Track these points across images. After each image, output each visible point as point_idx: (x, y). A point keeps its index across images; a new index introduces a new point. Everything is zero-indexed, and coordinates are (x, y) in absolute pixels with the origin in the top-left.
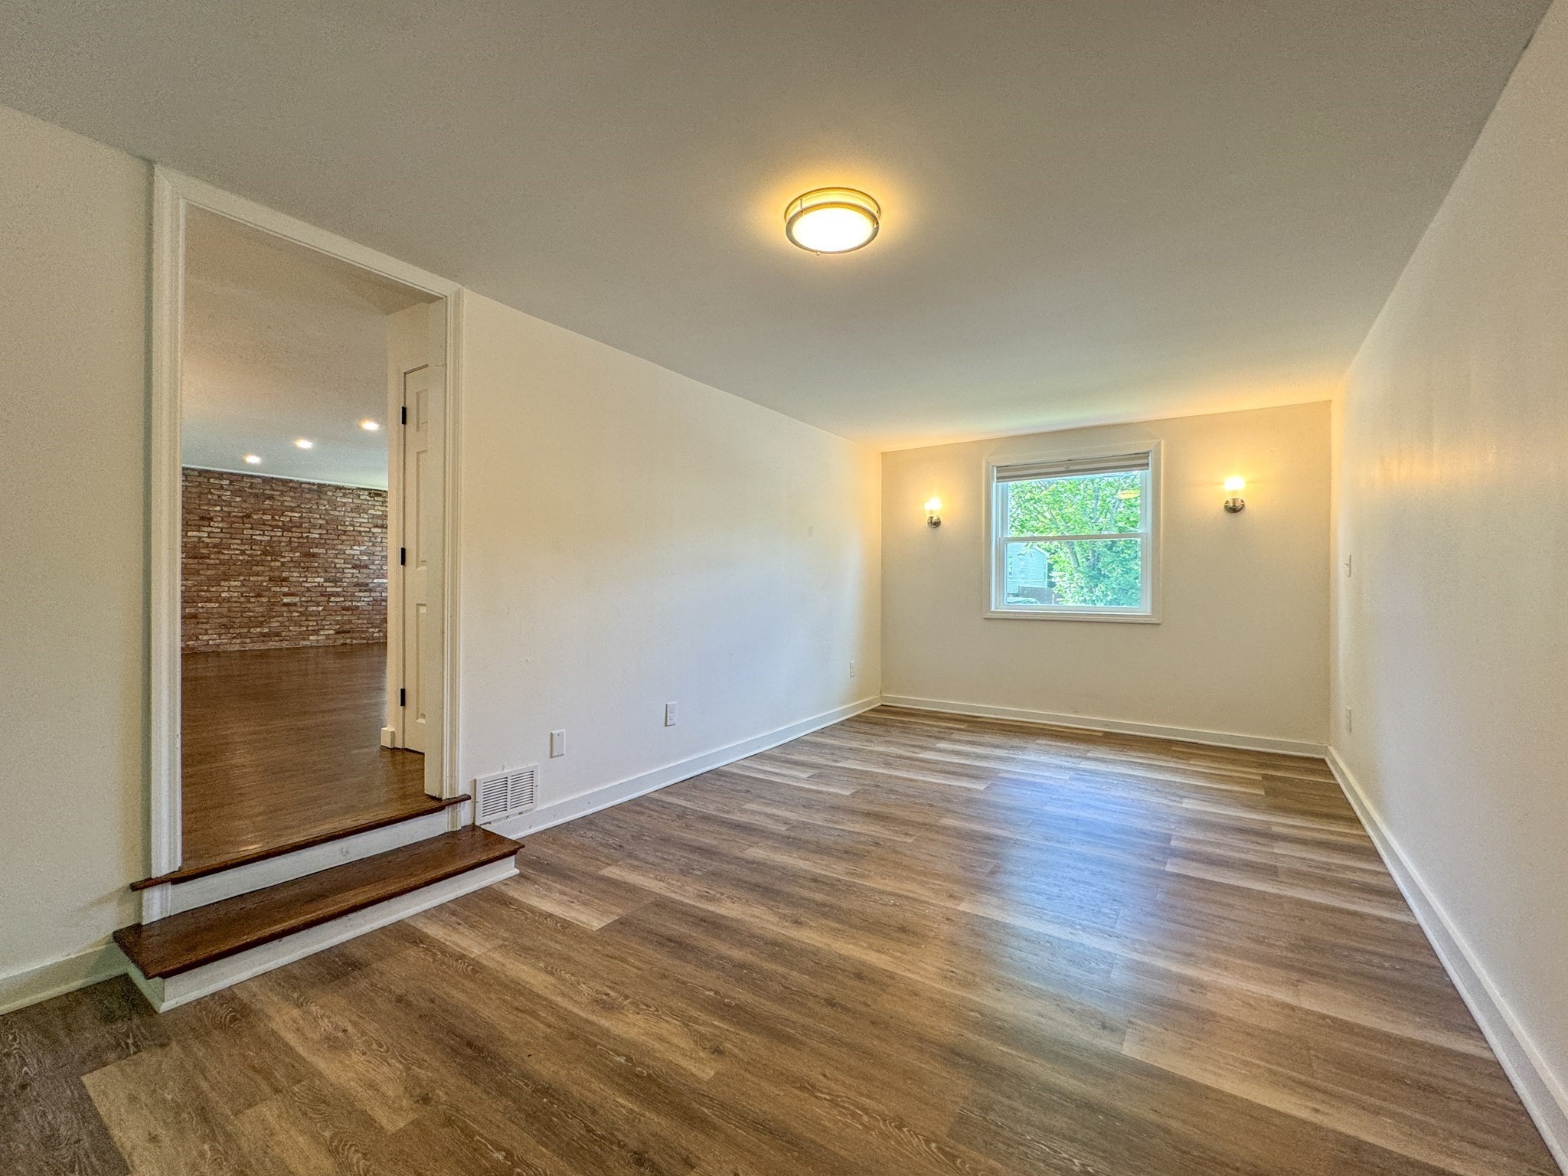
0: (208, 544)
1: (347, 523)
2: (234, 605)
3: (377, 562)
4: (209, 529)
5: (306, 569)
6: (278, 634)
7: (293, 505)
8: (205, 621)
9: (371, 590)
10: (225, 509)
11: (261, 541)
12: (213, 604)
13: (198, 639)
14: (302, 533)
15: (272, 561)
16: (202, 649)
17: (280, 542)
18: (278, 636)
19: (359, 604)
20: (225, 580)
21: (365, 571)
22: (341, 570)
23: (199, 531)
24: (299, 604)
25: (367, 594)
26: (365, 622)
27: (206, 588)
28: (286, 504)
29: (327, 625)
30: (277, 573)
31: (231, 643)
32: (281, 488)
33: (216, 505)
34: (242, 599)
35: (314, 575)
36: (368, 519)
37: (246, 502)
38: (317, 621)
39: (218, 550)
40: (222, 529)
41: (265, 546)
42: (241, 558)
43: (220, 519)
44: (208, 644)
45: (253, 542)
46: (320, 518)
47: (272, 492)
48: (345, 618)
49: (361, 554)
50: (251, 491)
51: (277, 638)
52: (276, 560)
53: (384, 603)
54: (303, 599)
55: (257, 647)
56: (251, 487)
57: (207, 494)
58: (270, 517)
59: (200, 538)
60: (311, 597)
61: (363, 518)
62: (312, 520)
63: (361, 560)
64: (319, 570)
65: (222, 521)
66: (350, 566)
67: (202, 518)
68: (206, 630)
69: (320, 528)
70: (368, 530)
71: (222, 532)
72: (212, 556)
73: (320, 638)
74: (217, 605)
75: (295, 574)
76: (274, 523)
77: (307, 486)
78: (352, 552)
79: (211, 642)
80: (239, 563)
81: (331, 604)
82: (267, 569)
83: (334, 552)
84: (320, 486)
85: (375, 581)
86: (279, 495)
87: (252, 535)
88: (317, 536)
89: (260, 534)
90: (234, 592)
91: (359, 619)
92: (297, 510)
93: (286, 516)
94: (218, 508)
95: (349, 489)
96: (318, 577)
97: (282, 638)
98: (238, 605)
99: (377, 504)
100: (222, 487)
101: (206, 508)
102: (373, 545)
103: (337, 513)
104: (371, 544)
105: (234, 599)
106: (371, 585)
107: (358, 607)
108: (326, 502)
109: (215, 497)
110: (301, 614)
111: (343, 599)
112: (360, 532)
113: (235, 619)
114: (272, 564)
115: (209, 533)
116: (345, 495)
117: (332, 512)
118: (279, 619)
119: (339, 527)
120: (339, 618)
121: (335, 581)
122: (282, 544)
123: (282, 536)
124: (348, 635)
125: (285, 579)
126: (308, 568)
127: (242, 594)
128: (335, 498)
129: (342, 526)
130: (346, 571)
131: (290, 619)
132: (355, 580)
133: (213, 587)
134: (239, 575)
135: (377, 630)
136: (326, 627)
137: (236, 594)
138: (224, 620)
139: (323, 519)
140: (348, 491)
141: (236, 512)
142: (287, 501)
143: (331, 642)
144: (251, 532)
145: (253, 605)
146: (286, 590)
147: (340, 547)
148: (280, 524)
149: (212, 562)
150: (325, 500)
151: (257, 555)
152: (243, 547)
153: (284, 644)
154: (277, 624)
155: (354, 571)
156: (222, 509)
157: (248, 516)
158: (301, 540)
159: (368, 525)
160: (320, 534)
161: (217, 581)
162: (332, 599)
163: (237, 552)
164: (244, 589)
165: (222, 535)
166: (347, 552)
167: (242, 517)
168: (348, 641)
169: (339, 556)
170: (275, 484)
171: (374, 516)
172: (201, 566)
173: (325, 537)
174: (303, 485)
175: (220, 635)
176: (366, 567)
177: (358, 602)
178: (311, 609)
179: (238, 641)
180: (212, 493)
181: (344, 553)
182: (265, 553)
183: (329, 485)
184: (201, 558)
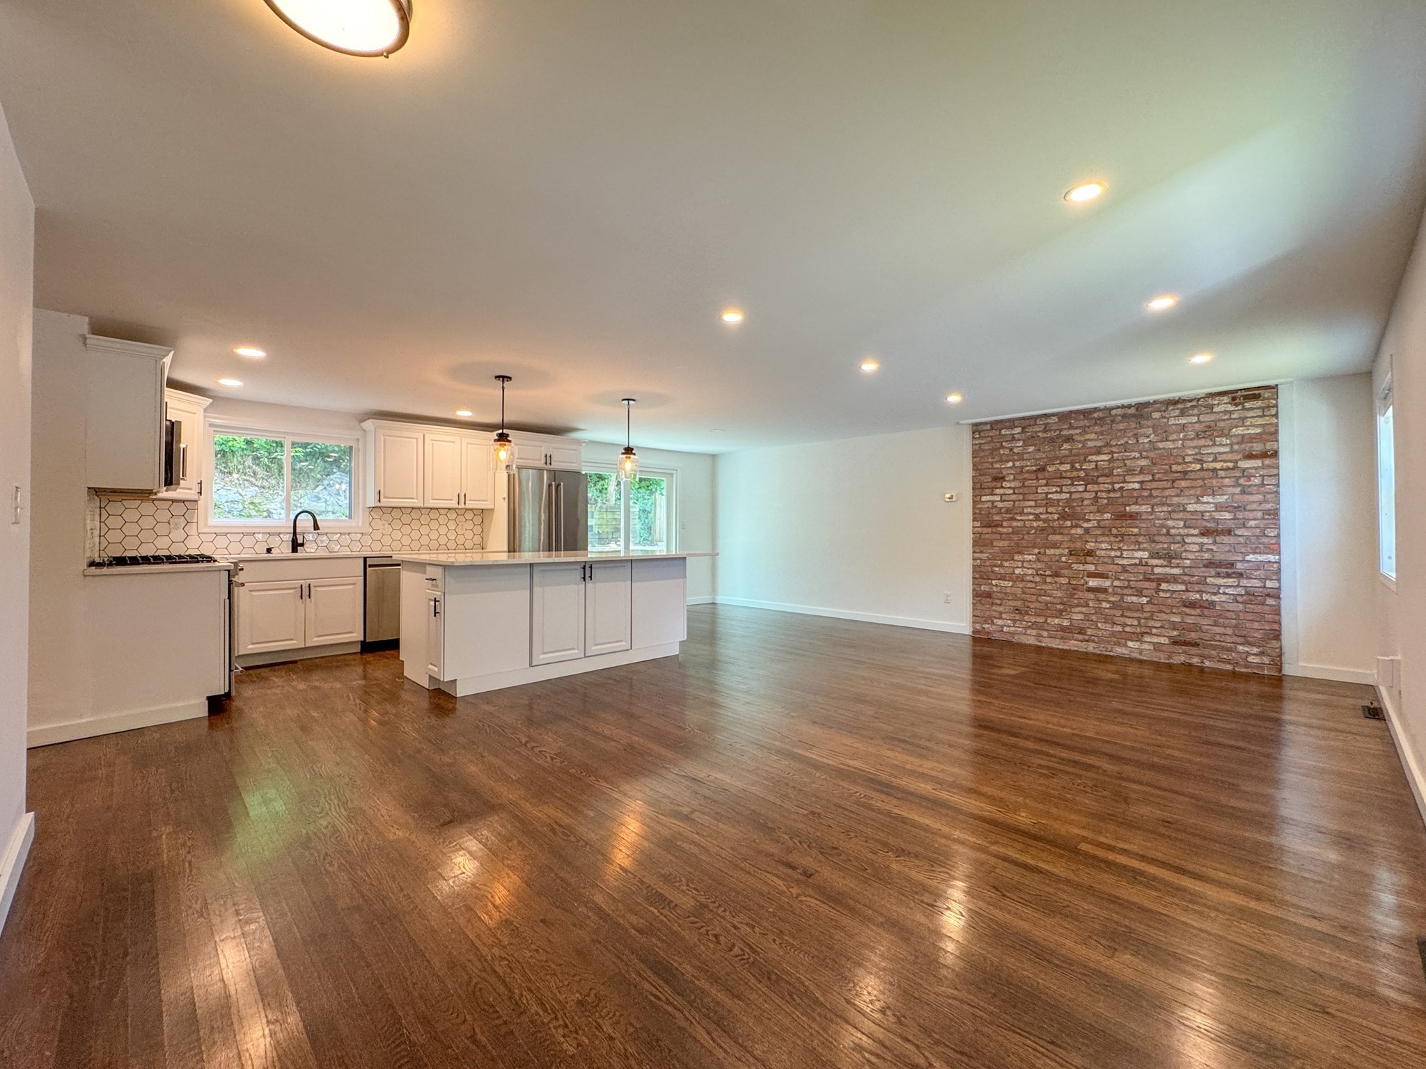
0: (1001, 508)
1: (1188, 459)
2: (1029, 585)
3: (1252, 523)
4: (1002, 491)
5: (1120, 538)
6: (1082, 631)
7: (1099, 444)
8: (999, 602)
9: (1240, 575)
10: (1017, 464)
11: (1059, 501)
12: (1006, 583)
13: (993, 623)
14: (1112, 484)
15: (1072, 527)
16: (997, 636)
17: (1083, 500)
18: (1082, 634)
19: (1214, 598)
20: (1019, 553)
21: (1226, 539)
22: (1179, 538)
23: (992, 494)
24: (1111, 590)
25: (1230, 581)
26: (1229, 631)
27: (999, 562)
28: (1090, 444)
29: (1155, 627)
30: (1079, 545)
31: (1025, 634)
32: (1081, 423)
33: (1008, 461)
34: (1037, 579)
35: (1132, 547)
36: (1231, 445)
37: (1039, 450)
38: (1139, 619)
39: (1011, 516)
40: (1014, 489)
41: (1064, 507)
42: (1035, 524)
43: (1012, 477)
44: (1002, 631)
45: (1049, 503)
46: (1142, 457)
47: (1071, 432)
48: (1189, 620)
49: (1216, 510)
50: (1045, 435)
51: (1080, 637)
52: (1077, 526)
53: (1270, 601)
54: (1116, 583)
55: (1056, 644)
56: (1045, 431)
57: (999, 448)
58: (1068, 467)
59: (993, 502)
60: (1129, 581)
61: (1221, 445)
62: (1128, 462)
63: (1217, 521)
64: (1141, 539)
65: (1014, 479)
66: (1196, 532)
67: (996, 479)
68: (1001, 613)
69: (1141, 472)
70: (1231, 465)
71: (1014, 493)
72: (1005, 524)
73: (1145, 646)
74: (1011, 584)
75: (1104, 546)
76: (1075, 474)
77: (1119, 411)
78: (1199, 507)
79: (1005, 629)
80: (1033, 531)
81: (1162, 594)
82: (1066, 538)
83: (1165, 509)
84: (1140, 406)
85: (1250, 557)
86: (1080, 434)
87: (1047, 493)
88: (1137, 486)
89: (1056, 492)
90: (1028, 569)
91: (1216, 624)
92: (1105, 450)
93: (1089, 461)
94: (1010, 464)
95: (1190, 401)
96: (1139, 550)
97: (1087, 637)
98: (1033, 585)
99: (1251, 414)
100: (1013, 439)
101: (999, 466)
102: (1243, 492)
103: (1170, 445)
104: (1238, 490)
105: (1028, 578)
106: (1239, 566)
107: (1212, 603)
108: (1150, 431)
109: (1007, 452)
110: (1115, 606)
111: (1183, 588)
112: (1215, 470)
113: (1030, 604)
114: (1073, 531)
115: (1001, 495)
116: (1183, 413)
117: (1161, 445)
118: (1084, 609)
119: (1174, 468)
120: (1177, 619)
121: (1169, 557)
122: (1086, 502)
123: (1085, 491)
124: (1194, 650)
125: (1090, 553)
126: (1122, 535)
127: (1037, 571)
128: (1165, 420)
129: (1179, 464)
130: (1189, 540)
131: (1098, 611)
132: (1207, 556)
133: (1007, 561)
134: (1034, 547)
135: (1255, 650)
136: (1154, 631)
137: (1030, 572)
138: (1019, 604)
139: (1146, 458)
140: (1189, 405)
141: (1030, 466)
142: (1091, 440)
143: (1162, 656)
144: (1046, 489)
145: (1050, 587)
146: (1091, 568)
147: (1175, 500)
148: (1082, 474)
149: (1005, 530)
150: (1148, 427)
151: (1054, 520)
152: (1038, 511)
153: (1091, 648)
154: (1080, 617)
155: (1205, 540)
156: (1014, 465)
157: (1043, 469)
158: (1112, 495)
159: (1230, 457)
160: (1142, 482)
161: (1010, 554)
162: (1164, 586)
163: (1031, 517)
164: (1039, 565)
165: (1014, 497)
166: (1190, 508)
167: (1035, 471)
168: (1195, 661)
169: (1174, 516)
170: (1075, 419)
171: (1243, 439)
172: (994, 536)
173: (1148, 486)
174: (1113, 412)
175: (1015, 621)
176: (1229, 532)
177: (1215, 594)
178: (1129, 599)
179: (1034, 632)
180: (1004, 448)
181: (1185, 510)
182: (1064, 517)
183: (1155, 402)
184: (995, 526)
